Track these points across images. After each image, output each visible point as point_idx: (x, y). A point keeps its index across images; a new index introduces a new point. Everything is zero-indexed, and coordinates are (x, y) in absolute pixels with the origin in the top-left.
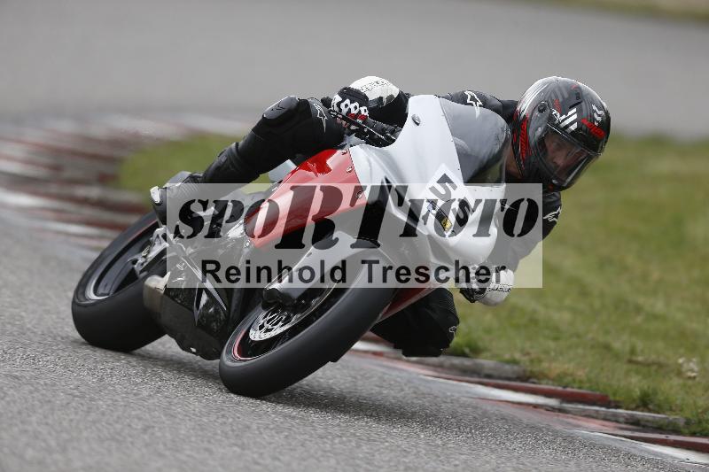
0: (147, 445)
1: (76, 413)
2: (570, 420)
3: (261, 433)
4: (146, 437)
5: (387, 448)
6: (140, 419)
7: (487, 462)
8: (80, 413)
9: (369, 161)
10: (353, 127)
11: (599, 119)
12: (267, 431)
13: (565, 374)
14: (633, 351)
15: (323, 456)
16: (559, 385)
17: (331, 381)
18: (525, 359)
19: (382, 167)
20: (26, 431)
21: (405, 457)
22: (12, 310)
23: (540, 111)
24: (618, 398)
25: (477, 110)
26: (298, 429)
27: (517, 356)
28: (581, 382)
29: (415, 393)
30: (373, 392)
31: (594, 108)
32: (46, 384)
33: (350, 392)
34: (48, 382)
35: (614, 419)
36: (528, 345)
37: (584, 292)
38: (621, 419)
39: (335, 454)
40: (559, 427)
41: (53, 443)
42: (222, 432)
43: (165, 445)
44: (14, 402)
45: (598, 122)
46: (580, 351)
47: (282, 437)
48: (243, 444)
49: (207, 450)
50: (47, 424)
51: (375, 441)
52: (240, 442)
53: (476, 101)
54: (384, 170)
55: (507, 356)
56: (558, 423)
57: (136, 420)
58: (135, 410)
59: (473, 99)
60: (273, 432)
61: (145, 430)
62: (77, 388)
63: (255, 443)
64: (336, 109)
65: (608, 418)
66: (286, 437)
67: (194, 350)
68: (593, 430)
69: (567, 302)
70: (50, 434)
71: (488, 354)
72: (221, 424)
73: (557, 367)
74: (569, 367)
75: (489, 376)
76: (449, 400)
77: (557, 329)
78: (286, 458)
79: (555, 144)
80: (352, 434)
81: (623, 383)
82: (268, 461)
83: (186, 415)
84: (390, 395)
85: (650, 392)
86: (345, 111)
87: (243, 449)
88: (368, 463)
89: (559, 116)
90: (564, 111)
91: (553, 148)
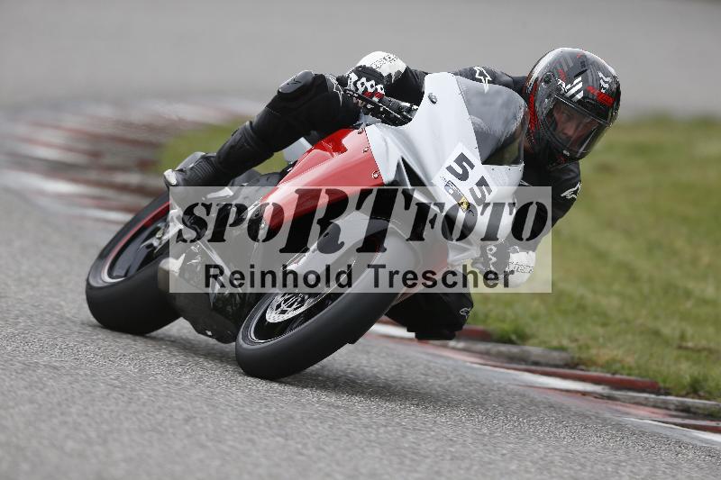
0: (189, 436)
1: (117, 404)
2: (619, 408)
3: (305, 423)
4: (188, 428)
5: (432, 437)
6: (181, 409)
7: (535, 451)
8: (121, 404)
9: (385, 140)
10: (369, 106)
11: (606, 86)
12: (311, 420)
13: (614, 361)
14: (683, 337)
15: (367, 446)
16: (608, 372)
17: (376, 370)
18: (573, 345)
19: (396, 145)
20: (66, 423)
21: (451, 446)
22: (51, 299)
23: (547, 82)
24: (667, 385)
25: (486, 87)
26: (342, 418)
27: (565, 342)
28: (630, 368)
29: (461, 381)
30: (418, 380)
31: (601, 75)
32: (86, 375)
33: (396, 381)
34: (88, 372)
35: (664, 406)
36: (576, 331)
37: (633, 278)
38: (672, 407)
39: (379, 443)
40: (608, 415)
41: (93, 434)
42: (266, 422)
43: (207, 435)
44: (54, 393)
45: (605, 89)
46: (629, 337)
47: (326, 426)
48: (287, 435)
49: (251, 441)
50: (87, 415)
51: (419, 430)
52: (283, 433)
53: (485, 76)
54: (400, 149)
55: (555, 343)
56: (606, 410)
57: (177, 411)
58: (176, 401)
59: (481, 74)
60: (318, 422)
61: (187, 420)
62: (117, 378)
63: (298, 433)
64: (352, 88)
65: (659, 405)
66: (331, 427)
67: (209, 333)
68: (643, 418)
69: (616, 287)
70: (89, 425)
71: (535, 341)
72: (264, 414)
73: (605, 353)
74: (618, 353)
75: (536, 363)
76: (495, 388)
77: (604, 315)
78: (330, 449)
79: (565, 115)
80: (398, 423)
81: (673, 369)
82: (312, 451)
83: (228, 405)
84: (435, 383)
85: (701, 378)
86: (361, 89)
87: (287, 440)
88: (414, 453)
89: (564, 85)
90: (570, 81)
91: (563, 119)
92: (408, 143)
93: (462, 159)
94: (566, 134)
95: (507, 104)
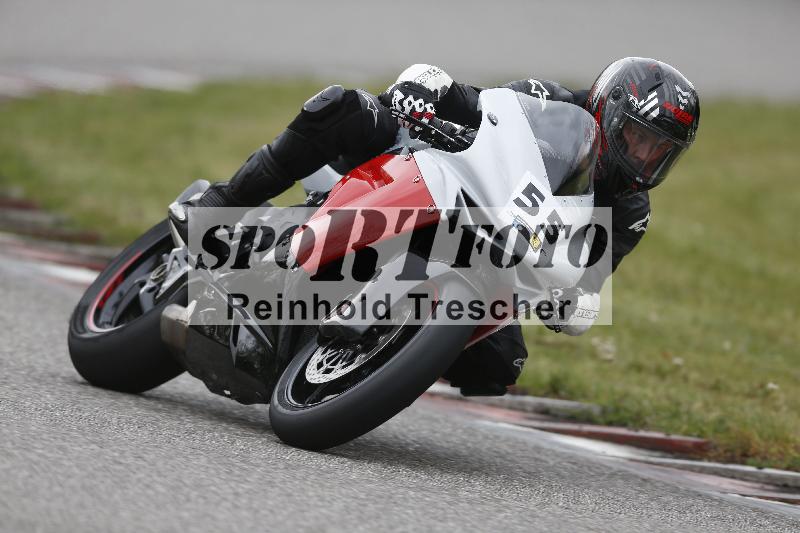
9: (440, 169)
10: (417, 129)
11: (685, 101)
15: (191, 454)
19: (456, 176)
23: (616, 98)
24: (524, 385)
25: (544, 103)
31: (678, 89)
35: (521, 408)
38: (529, 408)
40: (458, 418)
45: (683, 105)
48: (102, 442)
52: (98, 439)
53: (542, 91)
54: (459, 179)
56: (457, 414)
59: (538, 88)
64: (398, 107)
65: (514, 406)
67: (227, 392)
68: (497, 421)
78: (150, 457)
79: (637, 136)
85: (561, 376)
86: (408, 109)
87: (102, 447)
89: (636, 102)
90: (643, 96)
91: (634, 141)
92: (469, 173)
93: (530, 190)
94: (638, 158)
95: (576, 124)
